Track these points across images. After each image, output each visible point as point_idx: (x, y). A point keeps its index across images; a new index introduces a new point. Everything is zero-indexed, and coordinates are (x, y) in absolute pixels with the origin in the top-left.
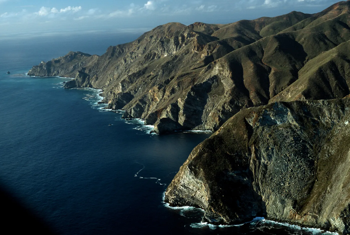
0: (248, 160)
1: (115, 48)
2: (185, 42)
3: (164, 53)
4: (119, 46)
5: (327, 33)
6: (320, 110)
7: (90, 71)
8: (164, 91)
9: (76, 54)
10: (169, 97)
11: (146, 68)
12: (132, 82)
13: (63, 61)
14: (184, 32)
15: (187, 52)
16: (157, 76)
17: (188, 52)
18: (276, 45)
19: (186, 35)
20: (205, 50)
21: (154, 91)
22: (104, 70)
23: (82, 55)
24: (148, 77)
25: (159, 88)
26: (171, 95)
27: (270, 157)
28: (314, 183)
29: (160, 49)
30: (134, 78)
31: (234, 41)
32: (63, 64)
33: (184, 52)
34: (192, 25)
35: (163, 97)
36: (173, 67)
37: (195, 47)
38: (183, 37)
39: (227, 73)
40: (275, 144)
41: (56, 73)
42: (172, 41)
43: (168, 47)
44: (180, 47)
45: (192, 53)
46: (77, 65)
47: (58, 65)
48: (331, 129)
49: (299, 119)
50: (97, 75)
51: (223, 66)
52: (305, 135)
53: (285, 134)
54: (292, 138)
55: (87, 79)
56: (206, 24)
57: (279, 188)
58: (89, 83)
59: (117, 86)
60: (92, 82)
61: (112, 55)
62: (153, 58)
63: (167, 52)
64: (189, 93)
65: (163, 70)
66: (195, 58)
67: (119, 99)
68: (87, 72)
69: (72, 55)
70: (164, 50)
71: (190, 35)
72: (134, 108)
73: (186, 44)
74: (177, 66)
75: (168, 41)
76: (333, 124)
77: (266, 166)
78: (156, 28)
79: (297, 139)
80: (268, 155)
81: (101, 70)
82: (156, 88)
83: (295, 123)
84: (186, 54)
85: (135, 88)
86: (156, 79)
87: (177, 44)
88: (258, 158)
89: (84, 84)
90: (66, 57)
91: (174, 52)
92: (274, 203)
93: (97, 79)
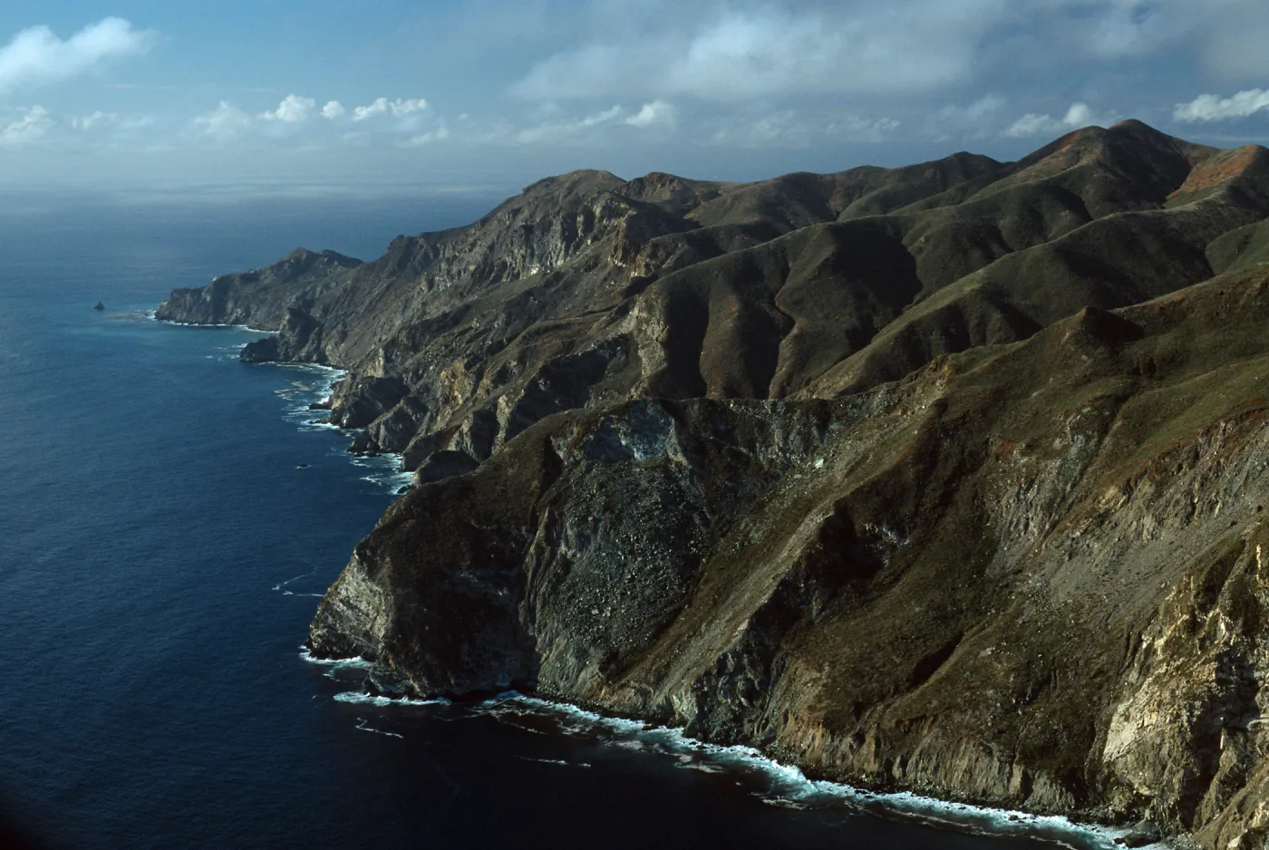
0: (523, 545)
1: (412, 242)
2: (595, 231)
3: (531, 262)
4: (427, 236)
5: (1005, 223)
6: (763, 426)
7: (326, 311)
8: (479, 376)
9: (313, 257)
10: (488, 392)
11: (468, 307)
12: (416, 349)
13: (268, 279)
14: (594, 201)
15: (593, 264)
16: (486, 331)
17: (596, 265)
18: (827, 252)
19: (597, 210)
20: (642, 259)
21: (454, 376)
23: (330, 262)
24: (463, 333)
25: (468, 367)
26: (496, 387)
27: (583, 541)
28: (679, 611)
29: (519, 252)
30: (422, 334)
31: (737, 237)
32: (265, 289)
33: (583, 262)
34: (640, 181)
35: (474, 391)
36: (542, 306)
37: (616, 249)
38: (589, 216)
39: (656, 330)
40: (608, 508)
41: (241, 314)
42: (557, 227)
43: (543, 245)
44: (577, 247)
45: (606, 265)
46: (311, 293)
47: (249, 289)
48: (777, 477)
49: (694, 448)
50: (345, 326)
51: (649, 308)
52: (700, 489)
53: (644, 484)
54: (656, 497)
55: (312, 336)
56: (681, 180)
57: (585, 620)
58: (317, 348)
59: (372, 357)
60: (329, 347)
61: (402, 264)
62: (497, 278)
63: (540, 262)
64: (534, 383)
65: (509, 316)
66: (613, 283)
67: (362, 397)
68: (316, 313)
69: (298, 260)
70: (532, 255)
71: (610, 212)
72: (386, 423)
73: (595, 239)
74: (555, 305)
75: (546, 227)
76: (788, 465)
77: (567, 565)
78: (534, 186)
79: (672, 499)
80: (580, 535)
81: (361, 310)
82: (459, 365)
83: (680, 458)
84: (589, 269)
85: (419, 364)
86: (484, 340)
87: (570, 238)
88: (552, 542)
89: (303, 352)
90: (280, 265)
91: (560, 263)
92: (560, 658)
93: (344, 336)
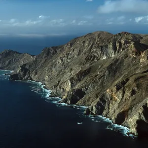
1: (49, 49)
2: (123, 47)
4: (53, 48)
7: (30, 67)
8: (124, 92)
10: (130, 97)
12: (80, 80)
14: (120, 39)
16: (104, 76)
17: (127, 57)
19: (123, 42)
21: (112, 91)
22: (42, 66)
23: (14, 53)
24: (96, 76)
25: (118, 89)
26: (132, 95)
29: (99, 53)
30: (81, 76)
33: (123, 56)
35: (123, 97)
37: (133, 52)
38: (120, 44)
44: (118, 52)
45: (130, 57)
50: (36, 70)
55: (27, 73)
58: (29, 77)
59: (65, 82)
60: (33, 76)
61: (48, 54)
62: (93, 60)
63: (106, 55)
65: (109, 71)
66: (135, 62)
70: (103, 54)
71: (126, 42)
72: (95, 106)
73: (123, 49)
78: (87, 35)
81: (40, 66)
82: (114, 89)
85: (86, 85)
87: (115, 48)
89: (26, 77)
90: (2, 54)
93: (36, 73)
